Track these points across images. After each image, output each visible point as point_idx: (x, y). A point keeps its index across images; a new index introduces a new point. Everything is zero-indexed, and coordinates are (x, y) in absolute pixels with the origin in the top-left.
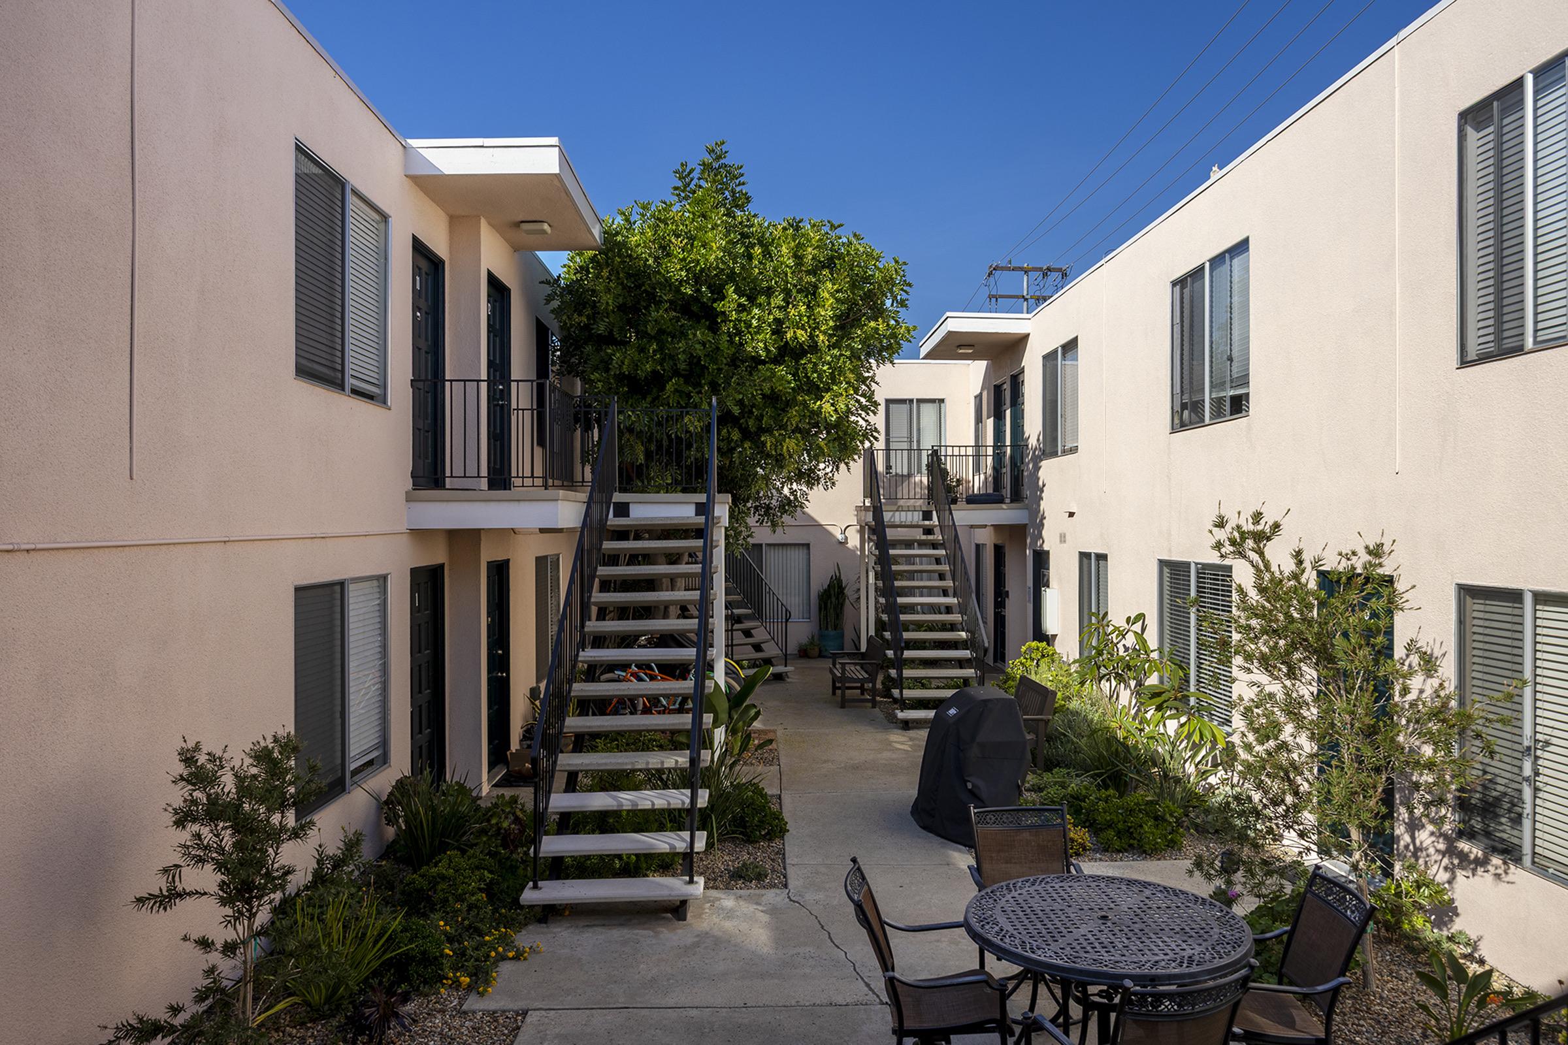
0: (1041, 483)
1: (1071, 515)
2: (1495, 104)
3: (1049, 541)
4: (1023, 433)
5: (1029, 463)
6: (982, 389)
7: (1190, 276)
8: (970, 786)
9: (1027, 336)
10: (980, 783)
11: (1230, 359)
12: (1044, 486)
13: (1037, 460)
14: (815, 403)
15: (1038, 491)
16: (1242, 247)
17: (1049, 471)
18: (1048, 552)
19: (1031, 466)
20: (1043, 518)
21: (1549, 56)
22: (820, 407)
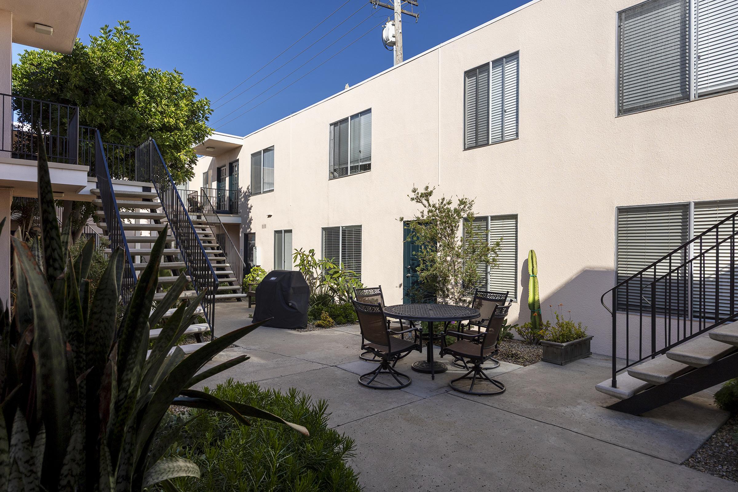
0: (249, 206)
1: (270, 216)
2: (478, 70)
3: (255, 228)
4: (238, 186)
5: (242, 198)
6: (209, 169)
7: (340, 122)
8: (290, 304)
9: (240, 147)
10: (295, 303)
11: (360, 152)
12: (251, 207)
13: (247, 197)
14: (177, 154)
15: (248, 210)
16: (369, 111)
17: (253, 201)
18: (254, 233)
19: (243, 200)
20: (251, 220)
21: (498, 57)
22: (179, 156)
